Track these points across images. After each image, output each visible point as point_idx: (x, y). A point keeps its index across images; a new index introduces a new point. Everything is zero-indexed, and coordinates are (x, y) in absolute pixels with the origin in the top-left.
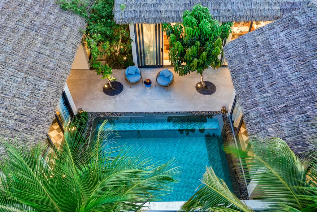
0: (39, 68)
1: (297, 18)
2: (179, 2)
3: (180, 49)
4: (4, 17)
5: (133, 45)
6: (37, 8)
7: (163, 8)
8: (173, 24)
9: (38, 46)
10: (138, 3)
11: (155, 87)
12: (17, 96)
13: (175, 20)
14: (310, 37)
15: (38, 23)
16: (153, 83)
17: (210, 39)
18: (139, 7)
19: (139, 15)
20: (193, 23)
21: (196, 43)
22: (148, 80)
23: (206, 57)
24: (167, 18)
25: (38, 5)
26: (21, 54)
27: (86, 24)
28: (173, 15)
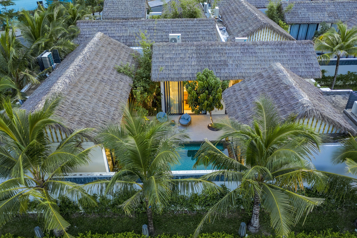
0: (109, 101)
2: (194, 68)
3: (195, 96)
4: (88, 74)
5: (163, 97)
6: (104, 71)
7: (183, 71)
8: (190, 82)
9: (107, 90)
10: (167, 69)
12: (101, 113)
13: (192, 79)
15: (106, 79)
16: (177, 123)
17: (214, 89)
18: (167, 71)
19: (167, 76)
20: (203, 79)
21: (206, 92)
22: (173, 121)
23: (212, 100)
24: (186, 78)
25: (104, 69)
26: (99, 93)
27: (132, 82)
28: (190, 76)
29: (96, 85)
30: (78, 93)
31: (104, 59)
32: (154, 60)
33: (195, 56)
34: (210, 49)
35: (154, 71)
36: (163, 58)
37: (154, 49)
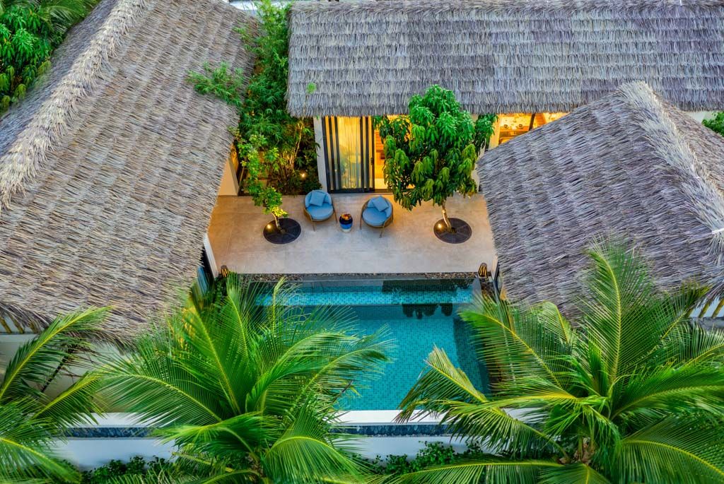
0: (167, 194)
1: (596, 113)
2: (403, 79)
3: (403, 163)
4: (108, 110)
5: (320, 153)
6: (157, 92)
7: (374, 89)
8: (391, 118)
9: (164, 158)
10: (330, 81)
11: (359, 228)
12: (139, 240)
13: (395, 110)
14: (612, 147)
15: (161, 119)
16: (356, 222)
17: (455, 145)
18: (331, 87)
19: (331, 101)
20: (425, 119)
21: (431, 153)
22: (346, 215)
23: (448, 176)
24: (381, 107)
25: (158, 86)
26: (138, 172)
27: (238, 118)
28: (392, 103)
29: (130, 145)
30: (73, 183)
31: (159, 53)
32: (295, 53)
33: (405, 42)
34: (448, 23)
35: (294, 87)
36: (318, 48)
37: (294, 20)
